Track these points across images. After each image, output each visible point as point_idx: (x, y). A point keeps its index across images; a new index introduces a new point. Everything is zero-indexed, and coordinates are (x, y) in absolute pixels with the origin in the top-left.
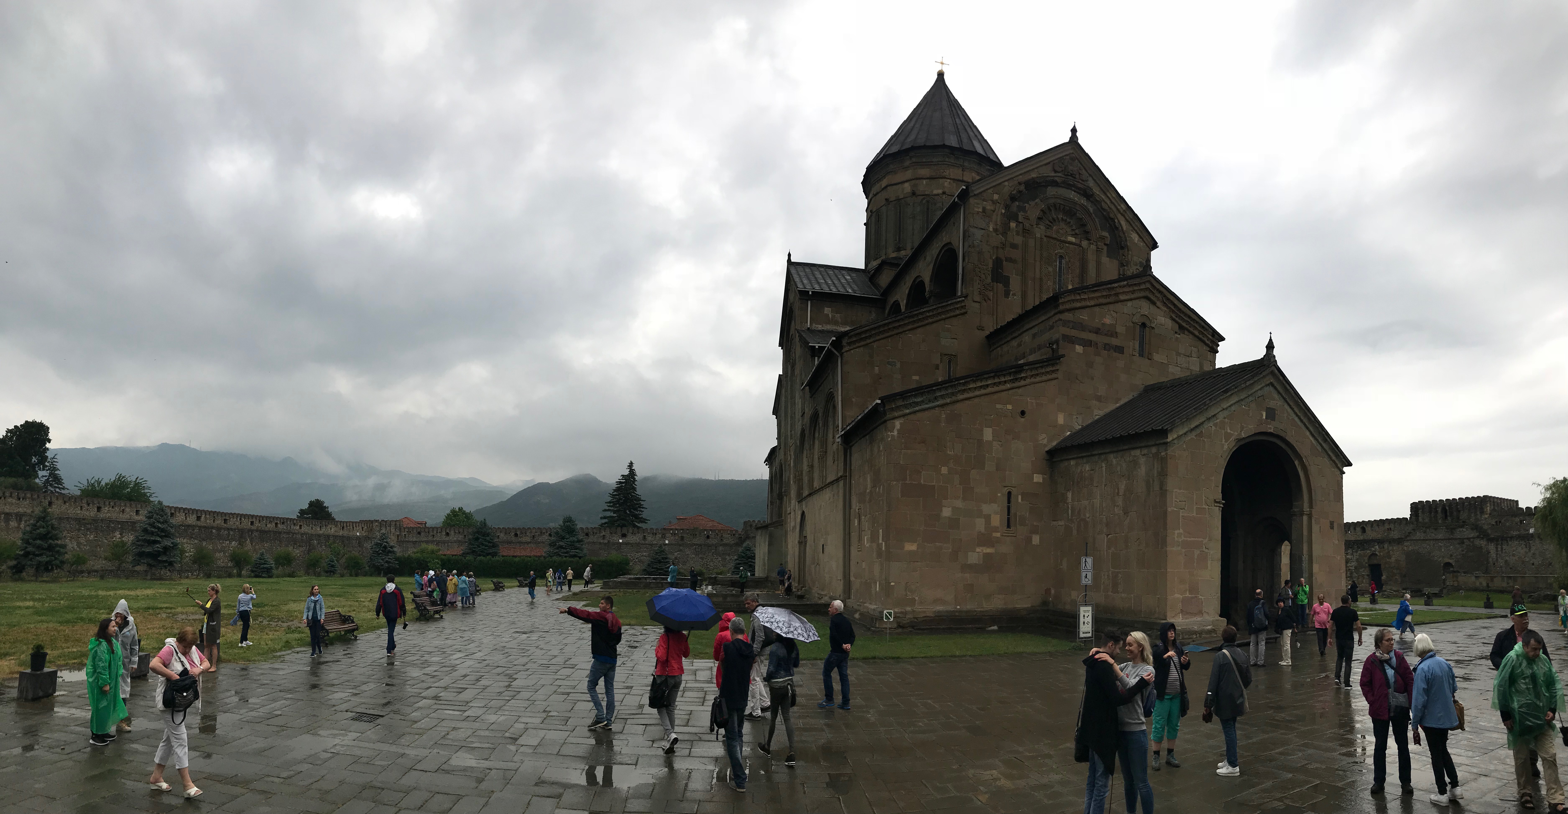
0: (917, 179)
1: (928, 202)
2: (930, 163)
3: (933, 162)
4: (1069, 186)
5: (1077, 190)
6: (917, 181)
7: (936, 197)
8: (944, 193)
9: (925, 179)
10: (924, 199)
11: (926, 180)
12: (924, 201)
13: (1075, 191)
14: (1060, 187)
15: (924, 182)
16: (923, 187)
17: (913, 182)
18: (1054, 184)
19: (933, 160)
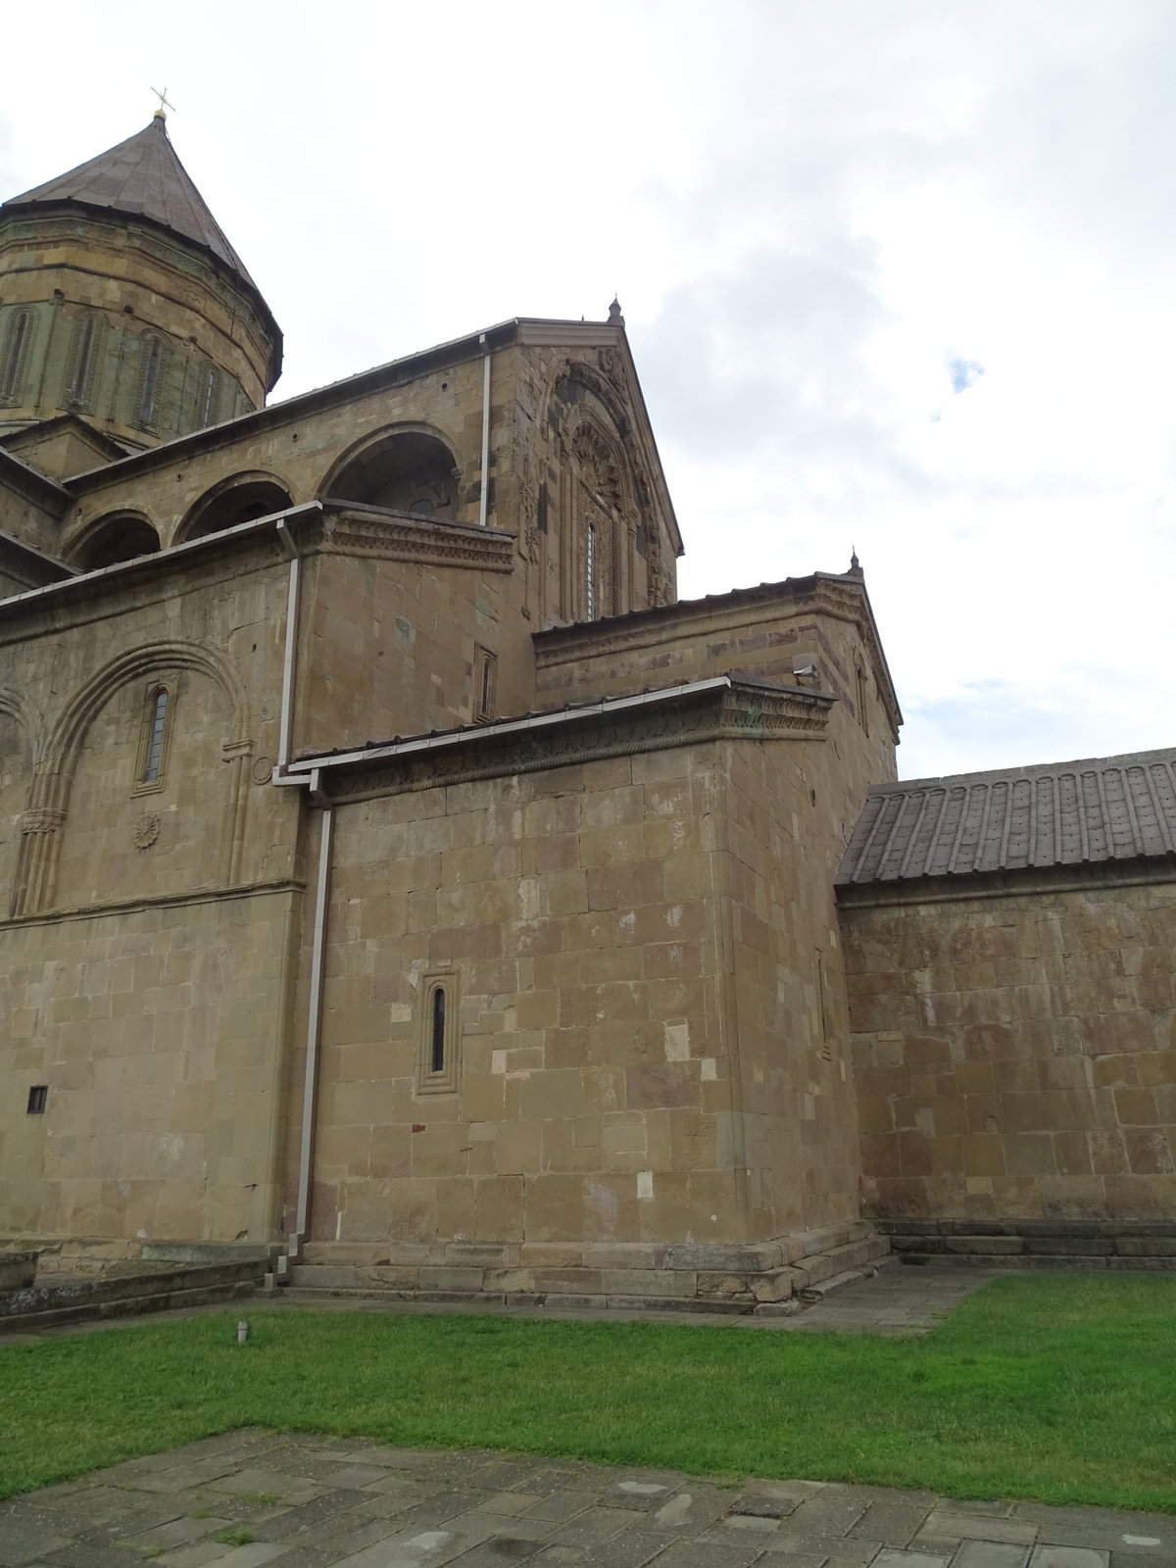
0: (139, 284)
1: (157, 341)
2: (171, 269)
3: (176, 268)
6: (140, 290)
7: (176, 341)
8: (193, 340)
9: (156, 293)
10: (149, 330)
11: (159, 297)
12: (149, 336)
15: (154, 298)
16: (149, 305)
17: (130, 287)
19: (180, 266)
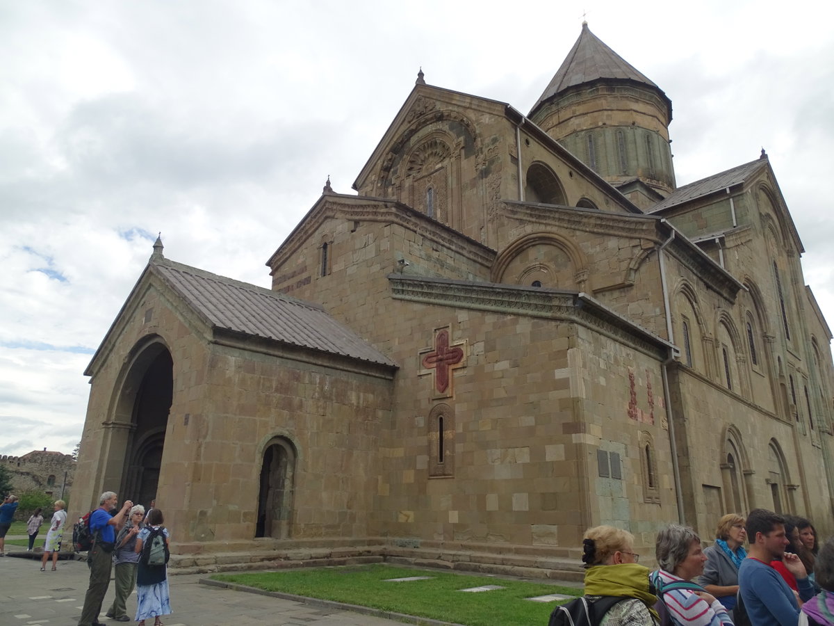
4: (425, 123)
5: (433, 121)
13: (431, 124)
14: (419, 130)
18: (413, 132)
